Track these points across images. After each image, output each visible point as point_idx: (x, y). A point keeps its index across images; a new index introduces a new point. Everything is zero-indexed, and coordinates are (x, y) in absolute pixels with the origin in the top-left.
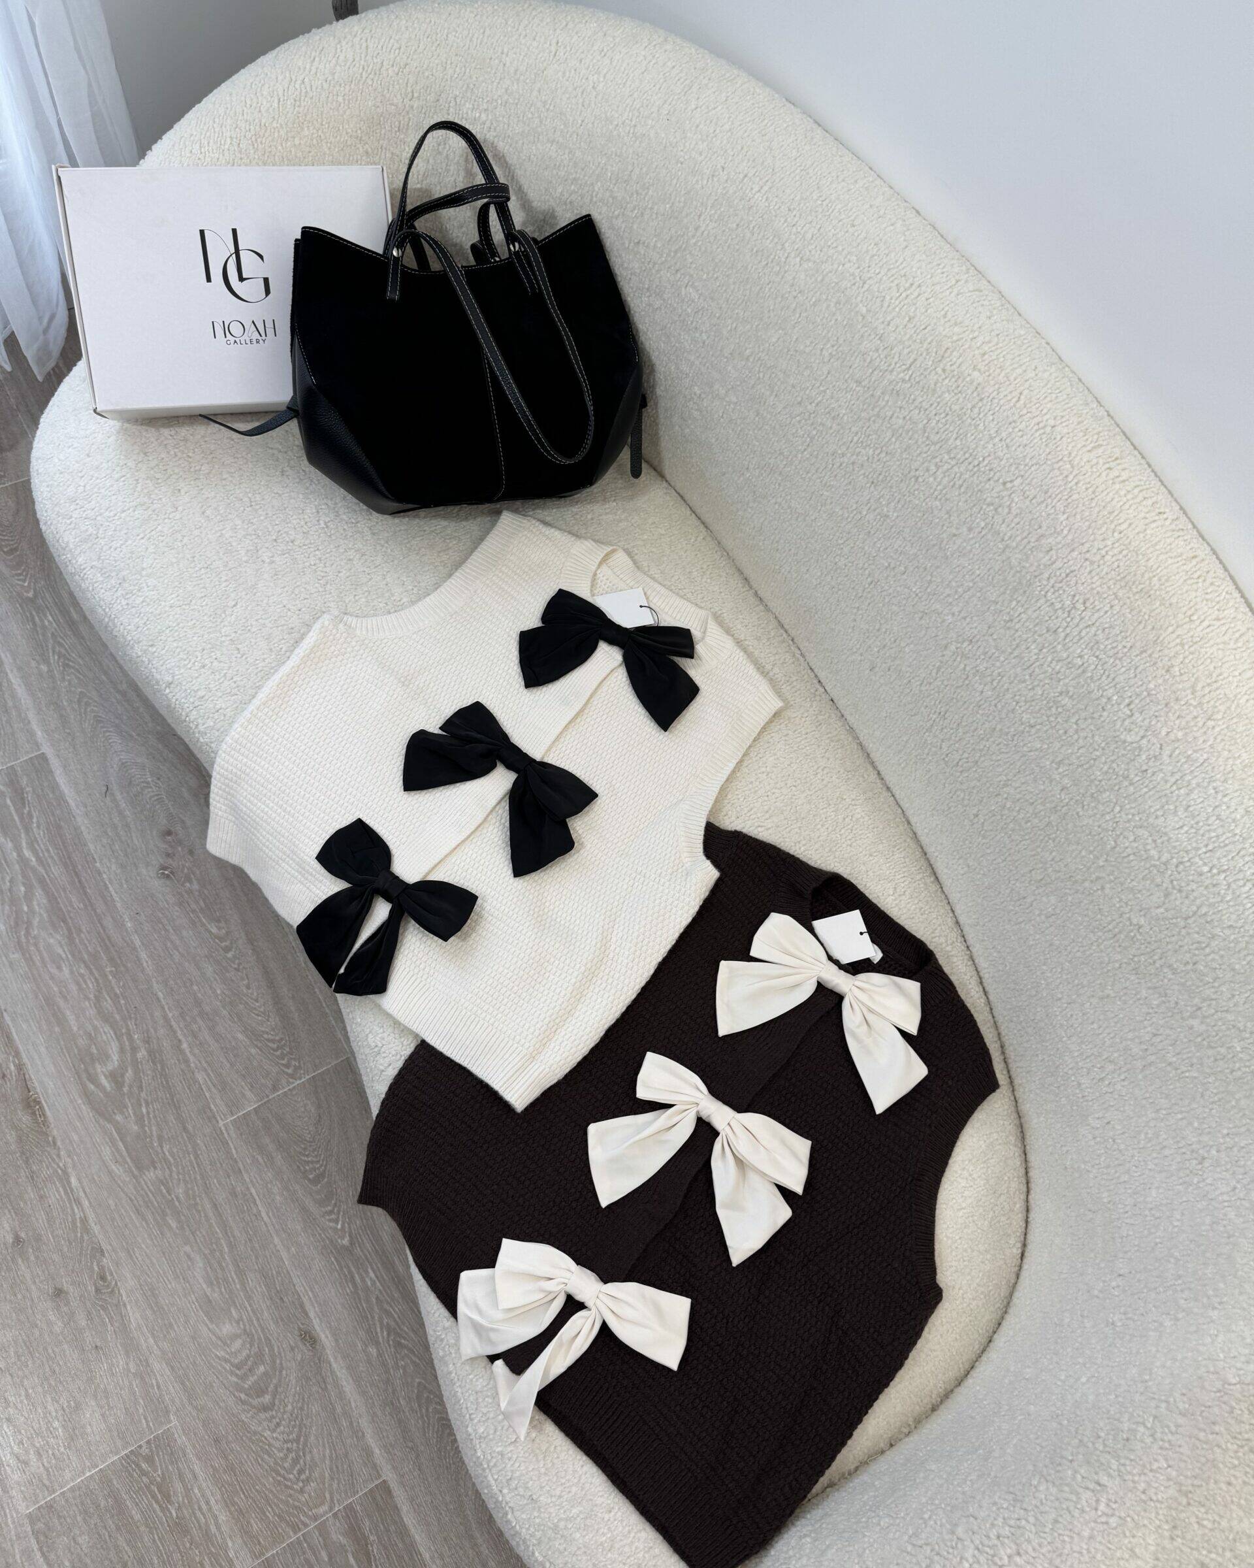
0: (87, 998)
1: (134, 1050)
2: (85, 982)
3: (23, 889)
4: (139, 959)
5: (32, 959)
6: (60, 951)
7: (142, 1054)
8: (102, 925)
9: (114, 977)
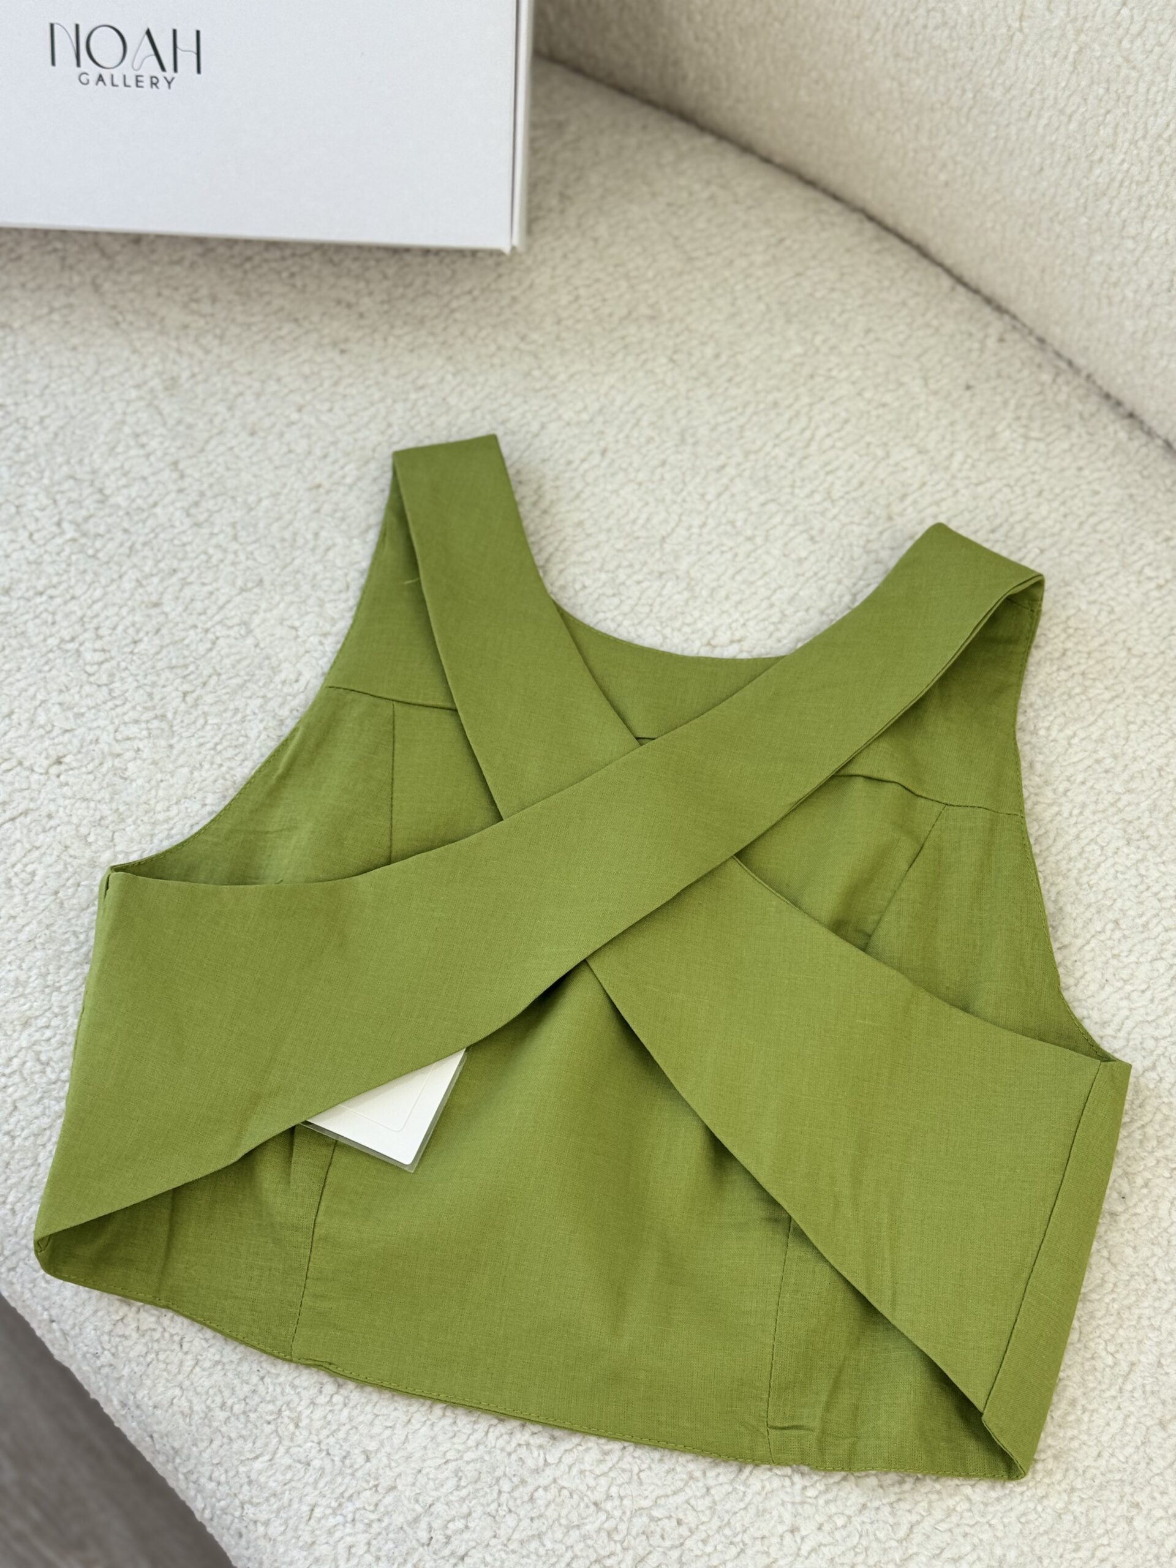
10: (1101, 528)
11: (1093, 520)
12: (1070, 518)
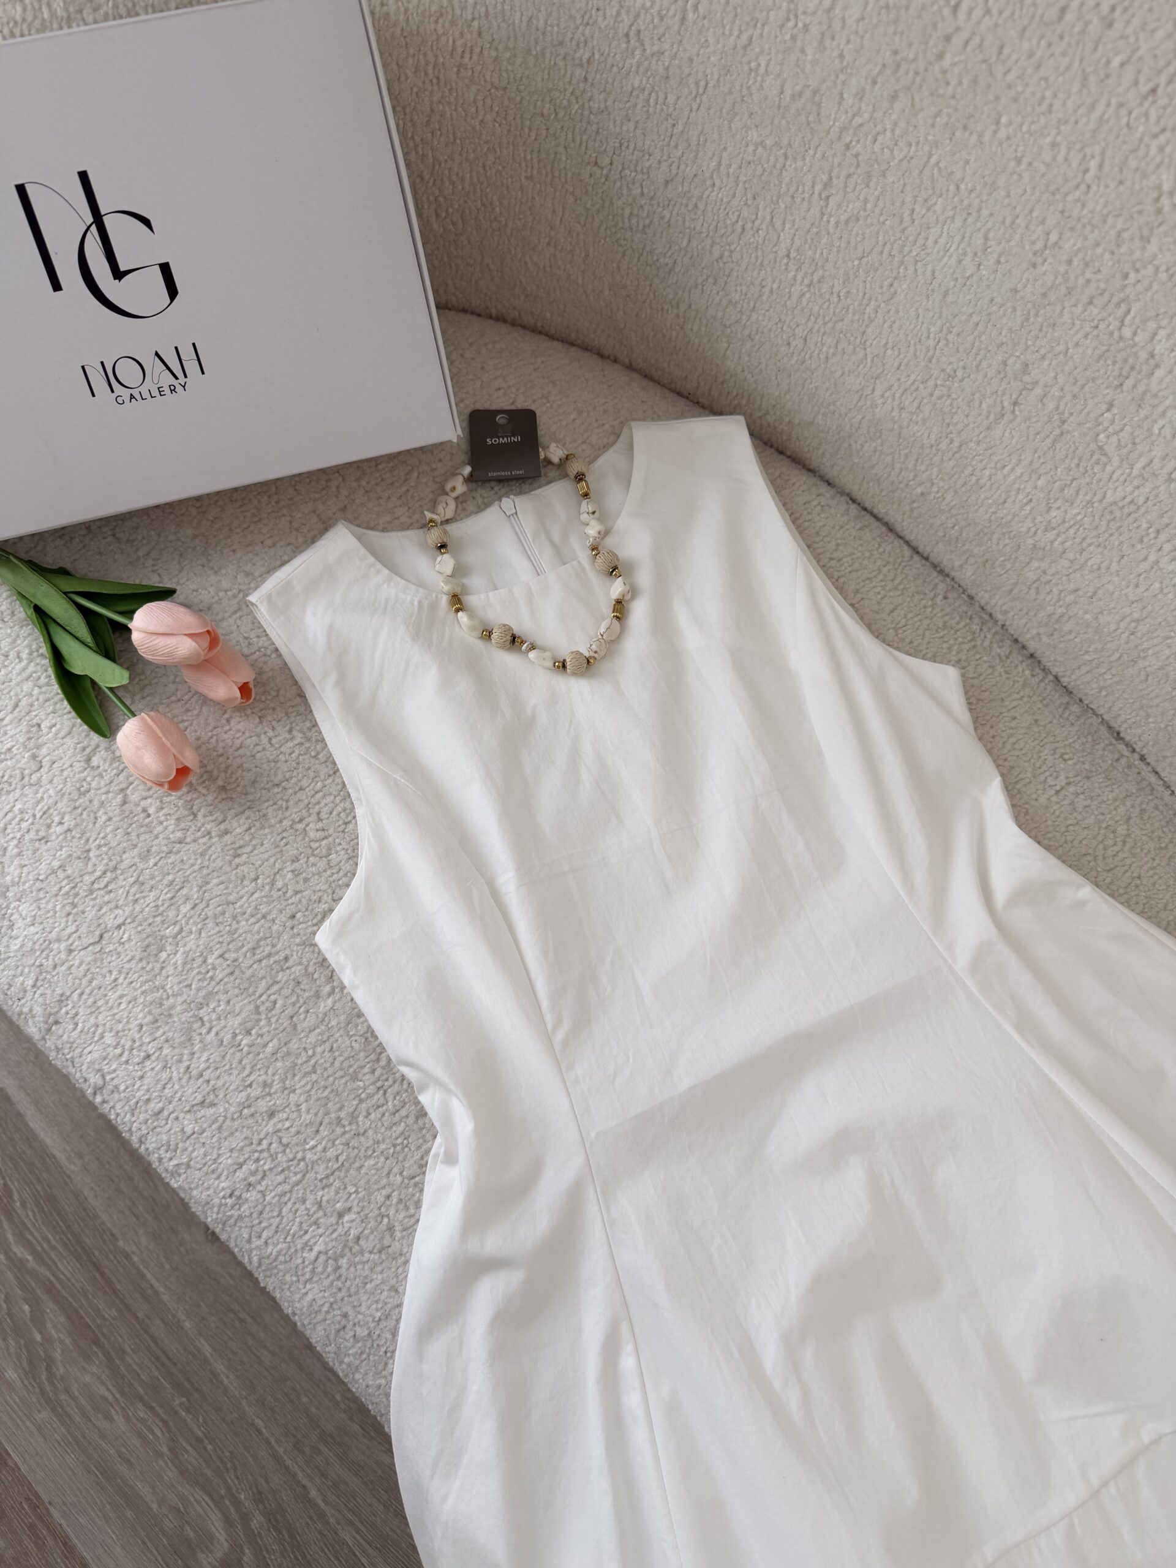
0: (160, 1455)
1: (245, 1518)
2: (152, 1432)
3: (26, 1307)
4: (215, 1375)
5: (68, 1416)
6: (102, 1391)
7: (257, 1521)
8: (151, 1337)
9: (188, 1411)
10: (1017, 746)
11: (1013, 740)
12: (997, 738)
